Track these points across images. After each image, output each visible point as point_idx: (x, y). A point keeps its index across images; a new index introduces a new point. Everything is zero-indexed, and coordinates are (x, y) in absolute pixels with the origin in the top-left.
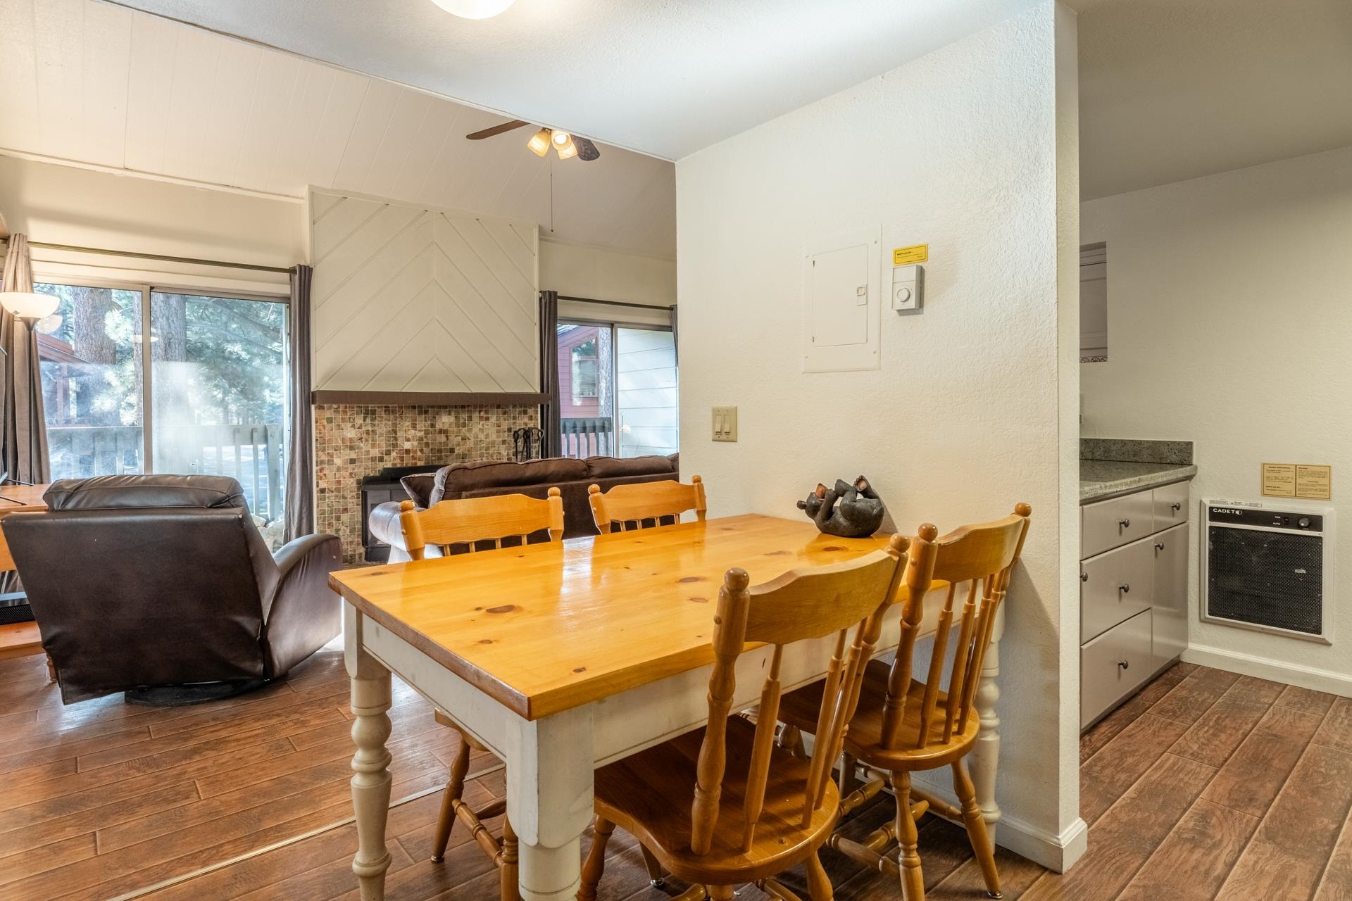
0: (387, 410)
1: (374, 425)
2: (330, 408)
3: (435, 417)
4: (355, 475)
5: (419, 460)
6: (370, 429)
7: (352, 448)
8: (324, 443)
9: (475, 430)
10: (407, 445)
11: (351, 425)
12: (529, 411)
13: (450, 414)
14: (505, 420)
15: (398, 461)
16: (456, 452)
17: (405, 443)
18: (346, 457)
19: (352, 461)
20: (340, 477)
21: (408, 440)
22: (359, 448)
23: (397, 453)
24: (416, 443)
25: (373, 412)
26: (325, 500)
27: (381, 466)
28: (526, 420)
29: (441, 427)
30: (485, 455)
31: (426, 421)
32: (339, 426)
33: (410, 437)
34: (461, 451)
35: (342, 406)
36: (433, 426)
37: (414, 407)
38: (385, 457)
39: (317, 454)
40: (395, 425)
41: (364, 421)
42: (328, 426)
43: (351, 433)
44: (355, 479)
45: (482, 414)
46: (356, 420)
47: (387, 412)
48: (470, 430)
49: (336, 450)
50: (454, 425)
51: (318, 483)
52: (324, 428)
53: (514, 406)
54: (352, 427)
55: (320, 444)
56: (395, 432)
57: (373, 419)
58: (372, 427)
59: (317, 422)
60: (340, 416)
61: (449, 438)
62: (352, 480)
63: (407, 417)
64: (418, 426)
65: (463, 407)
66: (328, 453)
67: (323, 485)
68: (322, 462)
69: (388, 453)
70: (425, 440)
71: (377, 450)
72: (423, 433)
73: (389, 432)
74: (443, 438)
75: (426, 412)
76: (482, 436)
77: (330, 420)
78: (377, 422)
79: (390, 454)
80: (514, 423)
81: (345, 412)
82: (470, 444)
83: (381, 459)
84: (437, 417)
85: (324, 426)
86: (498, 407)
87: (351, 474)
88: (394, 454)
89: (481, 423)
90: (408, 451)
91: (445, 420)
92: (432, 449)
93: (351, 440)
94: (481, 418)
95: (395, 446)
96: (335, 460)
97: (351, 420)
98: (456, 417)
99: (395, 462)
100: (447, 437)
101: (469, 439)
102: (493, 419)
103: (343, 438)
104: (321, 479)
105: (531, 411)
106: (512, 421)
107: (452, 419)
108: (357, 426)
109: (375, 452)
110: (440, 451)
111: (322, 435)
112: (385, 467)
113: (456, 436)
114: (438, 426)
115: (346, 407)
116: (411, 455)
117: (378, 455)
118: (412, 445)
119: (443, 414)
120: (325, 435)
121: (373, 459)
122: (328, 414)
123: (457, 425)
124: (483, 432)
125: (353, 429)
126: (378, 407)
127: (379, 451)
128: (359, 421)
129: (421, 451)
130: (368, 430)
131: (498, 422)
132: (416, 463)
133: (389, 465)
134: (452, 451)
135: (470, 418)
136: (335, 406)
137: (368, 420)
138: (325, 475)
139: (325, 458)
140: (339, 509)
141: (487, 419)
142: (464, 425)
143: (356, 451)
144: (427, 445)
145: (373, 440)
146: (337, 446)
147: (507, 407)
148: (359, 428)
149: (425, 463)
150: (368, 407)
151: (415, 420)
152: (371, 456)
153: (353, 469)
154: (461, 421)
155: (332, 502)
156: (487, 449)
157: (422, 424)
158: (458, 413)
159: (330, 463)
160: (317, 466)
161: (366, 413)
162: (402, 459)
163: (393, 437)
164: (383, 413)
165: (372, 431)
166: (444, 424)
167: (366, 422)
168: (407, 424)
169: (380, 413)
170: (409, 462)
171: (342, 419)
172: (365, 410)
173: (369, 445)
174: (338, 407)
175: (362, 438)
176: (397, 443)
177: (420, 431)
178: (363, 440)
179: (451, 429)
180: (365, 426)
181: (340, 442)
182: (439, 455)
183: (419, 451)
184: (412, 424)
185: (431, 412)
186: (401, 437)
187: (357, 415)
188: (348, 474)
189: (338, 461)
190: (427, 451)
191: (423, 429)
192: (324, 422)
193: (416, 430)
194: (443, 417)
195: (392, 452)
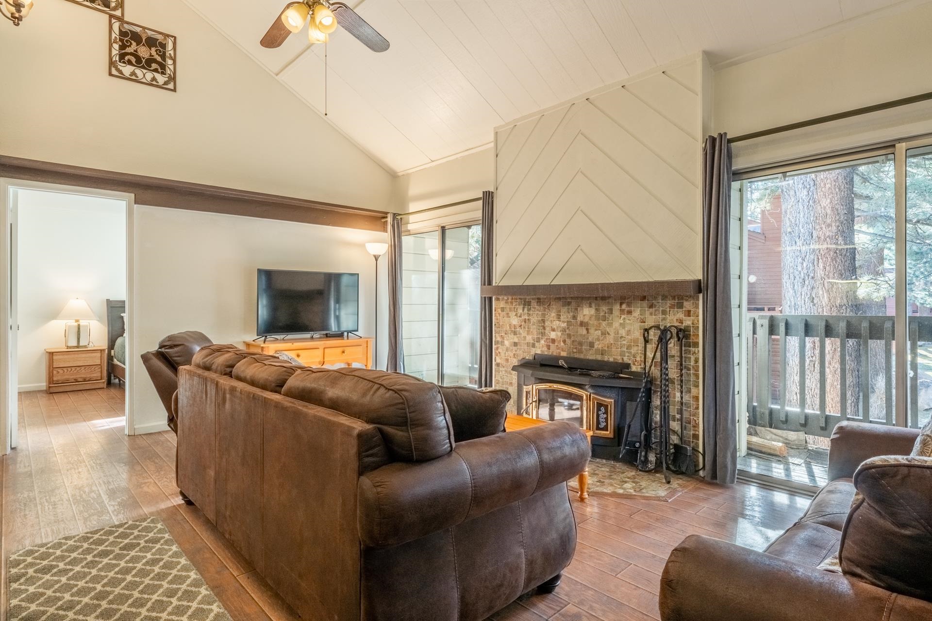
0: (539, 301)
1: (530, 315)
2: (503, 299)
3: (577, 309)
4: (517, 356)
5: (563, 351)
6: (527, 318)
7: (515, 333)
8: (499, 328)
9: (616, 324)
10: (553, 335)
11: (515, 314)
12: (686, 304)
13: (590, 307)
14: (651, 314)
15: (545, 349)
16: (596, 347)
17: (551, 332)
18: (511, 341)
19: (515, 344)
20: (508, 356)
21: (553, 330)
22: (520, 334)
23: (544, 341)
24: (559, 334)
25: (529, 304)
26: (499, 373)
27: (534, 351)
28: (681, 315)
29: (582, 319)
30: (627, 354)
31: (569, 313)
32: (508, 314)
33: (555, 327)
34: (600, 346)
35: (510, 297)
36: (574, 317)
37: (559, 299)
38: (537, 344)
39: (495, 336)
40: (544, 315)
41: (523, 311)
42: (502, 314)
43: (515, 321)
44: (517, 359)
45: (624, 306)
46: (518, 310)
47: (539, 304)
48: (610, 325)
49: (506, 334)
50: (593, 318)
51: (495, 358)
53: (664, 298)
54: (515, 315)
55: (497, 328)
56: (543, 321)
57: (529, 310)
58: (528, 316)
59: (495, 311)
60: (508, 306)
61: (590, 331)
62: (515, 359)
63: (553, 308)
64: (562, 317)
65: (603, 298)
66: (501, 336)
67: (498, 361)
68: (498, 342)
69: (538, 341)
71: (530, 337)
72: (566, 323)
73: (539, 321)
74: (583, 331)
75: (569, 304)
76: (623, 332)
77: (503, 309)
78: (531, 312)
79: (539, 342)
80: (664, 319)
81: (512, 303)
82: (610, 339)
83: (534, 346)
84: (579, 309)
85: (499, 314)
86: (644, 298)
87: (514, 355)
88: (542, 342)
89: (623, 316)
90: (553, 341)
91: (587, 312)
92: (573, 341)
93: (514, 325)
94: (622, 311)
95: (543, 334)
96: (505, 342)
97: (515, 310)
98: (596, 309)
99: (543, 349)
100: (587, 329)
101: (609, 334)
102: (637, 313)
103: (510, 325)
104: (497, 356)
105: (688, 305)
106: (661, 316)
107: (592, 311)
108: (519, 315)
109: (529, 339)
110: (581, 344)
111: (498, 321)
112: (536, 352)
113: (596, 330)
114: (580, 318)
115: (512, 299)
116: (556, 344)
117: (532, 342)
118: (557, 335)
119: (584, 306)
120: (500, 321)
121: (528, 344)
122: (502, 304)
123: (598, 318)
124: (624, 328)
125: (516, 317)
126: (533, 299)
127: (532, 337)
128: (520, 311)
129: (564, 341)
131: (642, 317)
132: (560, 353)
133: (539, 352)
134: (591, 345)
135: (611, 311)
136: (506, 298)
137: (526, 310)
138: (499, 352)
139: (499, 339)
140: (507, 382)
141: (630, 312)
142: (604, 319)
143: (518, 336)
144: (569, 336)
145: (528, 328)
146: (506, 330)
147: (655, 298)
148: (520, 317)
149: (567, 354)
150: (525, 299)
151: (560, 311)
152: (527, 341)
153: (516, 351)
154: (602, 314)
155: (503, 375)
156: (629, 347)
157: (566, 316)
158: (599, 306)
159: (502, 344)
160: (495, 345)
161: (525, 305)
162: (549, 347)
163: (542, 326)
164: (536, 304)
165: (528, 319)
166: (585, 317)
167: (525, 312)
168: (553, 314)
169: (534, 304)
170: (554, 351)
171: (510, 308)
172: (524, 301)
173: (526, 332)
174: (508, 298)
175: (521, 325)
176: (545, 332)
177: (564, 322)
178: (522, 327)
179: (591, 322)
180: (524, 315)
181: (508, 327)
182: (580, 347)
183: (563, 341)
184: (558, 315)
185: (574, 304)
186: (548, 326)
187: (519, 305)
188: (513, 355)
189: (507, 343)
190: (569, 342)
191: (566, 320)
192: (499, 310)
193: (560, 321)
194: (584, 309)
195: (541, 340)
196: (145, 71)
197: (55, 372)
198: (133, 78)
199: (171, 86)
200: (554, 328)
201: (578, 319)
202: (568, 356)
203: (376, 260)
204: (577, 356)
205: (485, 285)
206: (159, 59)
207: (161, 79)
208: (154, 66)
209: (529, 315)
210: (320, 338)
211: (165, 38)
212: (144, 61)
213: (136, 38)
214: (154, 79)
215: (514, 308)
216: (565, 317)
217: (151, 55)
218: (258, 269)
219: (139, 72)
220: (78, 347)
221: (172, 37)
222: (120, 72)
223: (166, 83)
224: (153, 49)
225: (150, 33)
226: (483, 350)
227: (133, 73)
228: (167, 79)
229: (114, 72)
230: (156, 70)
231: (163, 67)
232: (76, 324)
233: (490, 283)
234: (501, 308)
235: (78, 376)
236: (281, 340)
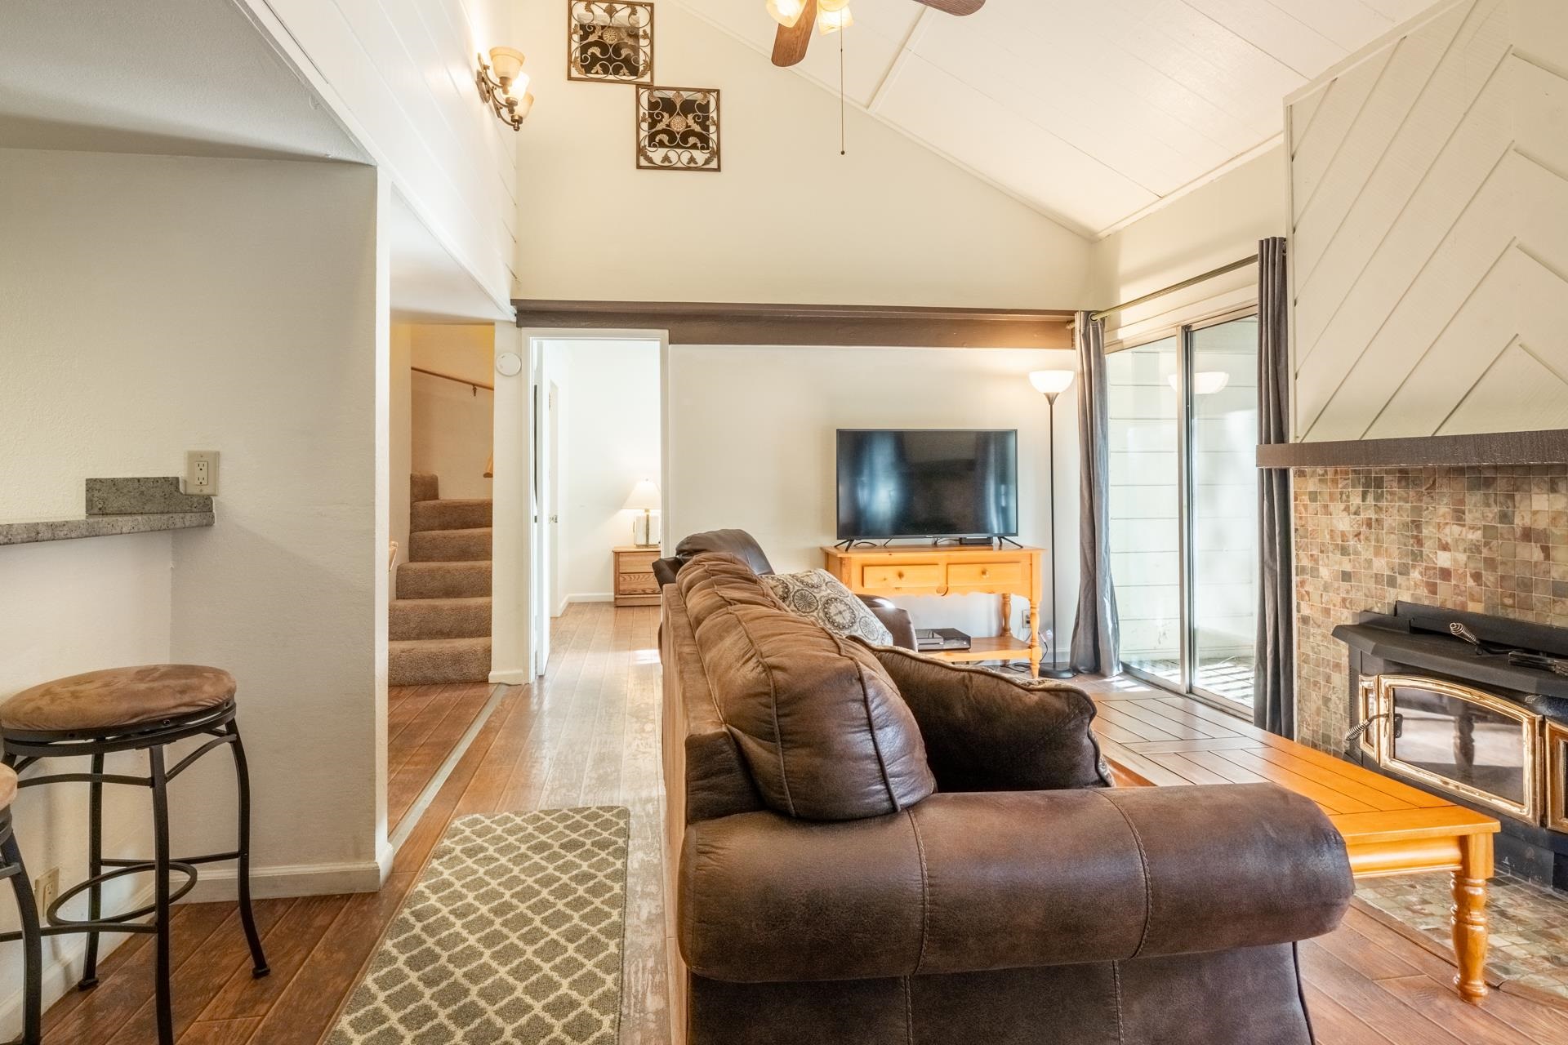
0: (1404, 476)
1: (1381, 509)
2: (1313, 474)
3: (1512, 497)
4: (1351, 603)
5: (1473, 600)
6: (1374, 517)
7: (1344, 551)
8: (1307, 538)
10: (1444, 560)
11: (1342, 506)
13: (1555, 490)
15: (1423, 592)
17: (1440, 553)
18: (1336, 567)
19: (1346, 576)
20: (1328, 603)
21: (1445, 547)
22: (1356, 553)
23: (1421, 574)
24: (1462, 557)
25: (1379, 483)
26: (1308, 638)
27: (1392, 596)
29: (1527, 522)
31: (1488, 505)
32: (1326, 507)
33: (1450, 540)
35: (1330, 470)
36: (1505, 517)
37: (1460, 471)
38: (1400, 579)
39: (1297, 555)
40: (1417, 510)
41: (1363, 501)
42: (1312, 506)
44: (1351, 611)
46: (1351, 498)
47: (1403, 483)
49: (1322, 552)
51: (1298, 604)
52: (1306, 509)
54: (1345, 510)
55: (1301, 537)
56: (1418, 525)
57: (1378, 498)
58: (1376, 513)
59: (1296, 499)
60: (1326, 489)
61: (1553, 553)
62: (1345, 611)
63: (1443, 494)
64: (1468, 517)
66: (1312, 555)
67: (1306, 611)
68: (1304, 568)
69: (1404, 572)
70: (1485, 552)
71: (1384, 561)
72: (1479, 533)
73: (1406, 525)
74: (1533, 553)
75: (1488, 483)
77: (1314, 496)
78: (1383, 504)
79: (1408, 574)
81: (1335, 482)
83: (1392, 582)
84: (1518, 496)
85: (1305, 506)
87: (1344, 600)
88: (1415, 575)
90: (1445, 574)
91: (1544, 505)
92: (1502, 577)
93: (1343, 534)
95: (1417, 556)
96: (1321, 569)
97: (1344, 497)
99: (1418, 592)
100: (1546, 550)
103: (1331, 531)
104: (1303, 600)
108: (1352, 509)
109: (1381, 565)
110: (1526, 585)
111: (1303, 523)
112: (1400, 599)
114: (1521, 520)
115: (1336, 472)
116: (1453, 582)
117: (1387, 572)
118: (1455, 560)
119: (1535, 489)
120: (1307, 523)
121: (1378, 578)
122: (1312, 485)
125: (1345, 514)
126: (1387, 472)
127: (1388, 562)
128: (1356, 500)
129: (1477, 577)
130: (1371, 519)
132: (1464, 604)
133: (1406, 598)
136: (1320, 470)
137: (1370, 499)
138: (1308, 593)
139: (1306, 562)
140: (1328, 661)
143: (1352, 557)
144: (1490, 563)
145: (1377, 541)
146: (1323, 544)
148: (1355, 513)
149: (1486, 609)
150: (1369, 472)
151: (1462, 502)
152: (1375, 571)
153: (1348, 592)
155: (1319, 645)
157: (1480, 510)
159: (1315, 574)
160: (1297, 575)
161: (1367, 485)
162: (1433, 589)
163: (1413, 537)
164: (1395, 484)
165: (1377, 520)
166: (1539, 516)
167: (1367, 502)
168: (1443, 509)
169: (1391, 484)
170: (1446, 598)
171: (1331, 494)
172: (1366, 478)
173: (1372, 549)
174: (1326, 471)
175: (1360, 533)
176: (1422, 551)
177: (1472, 528)
178: (1362, 537)
179: (1557, 531)
180: (1366, 509)
181: (1328, 537)
182: (1523, 595)
183: (1472, 576)
184: (1456, 511)
185: (1502, 484)
186: (1431, 538)
187: (1353, 486)
188: (1339, 600)
189: (1324, 572)
190: (1492, 579)
191: (1480, 524)
192: (1306, 498)
193: (1464, 526)
194: (1534, 497)
195: (1411, 571)
196: (679, 151)
197: (621, 579)
198: (667, 166)
199: (714, 164)
200: (1447, 544)
201: (1518, 520)
202: (1490, 613)
203: (1051, 402)
204: (1514, 615)
205: (1268, 441)
206: (697, 128)
207: (700, 156)
208: (692, 140)
209: (1378, 509)
210: (950, 545)
211: (705, 96)
212: (678, 136)
213: (668, 106)
214: (692, 160)
215: (1341, 493)
216: (1478, 515)
217: (688, 126)
218: (837, 430)
219: (673, 155)
220: (647, 546)
221: (714, 91)
222: (650, 160)
223: (707, 162)
224: (690, 116)
225: (685, 95)
226: (1268, 584)
227: (666, 158)
228: (708, 155)
229: (643, 162)
230: (694, 147)
231: (704, 139)
232: (645, 515)
233: (1281, 437)
234: (1310, 492)
235: (647, 586)
236: (880, 547)
